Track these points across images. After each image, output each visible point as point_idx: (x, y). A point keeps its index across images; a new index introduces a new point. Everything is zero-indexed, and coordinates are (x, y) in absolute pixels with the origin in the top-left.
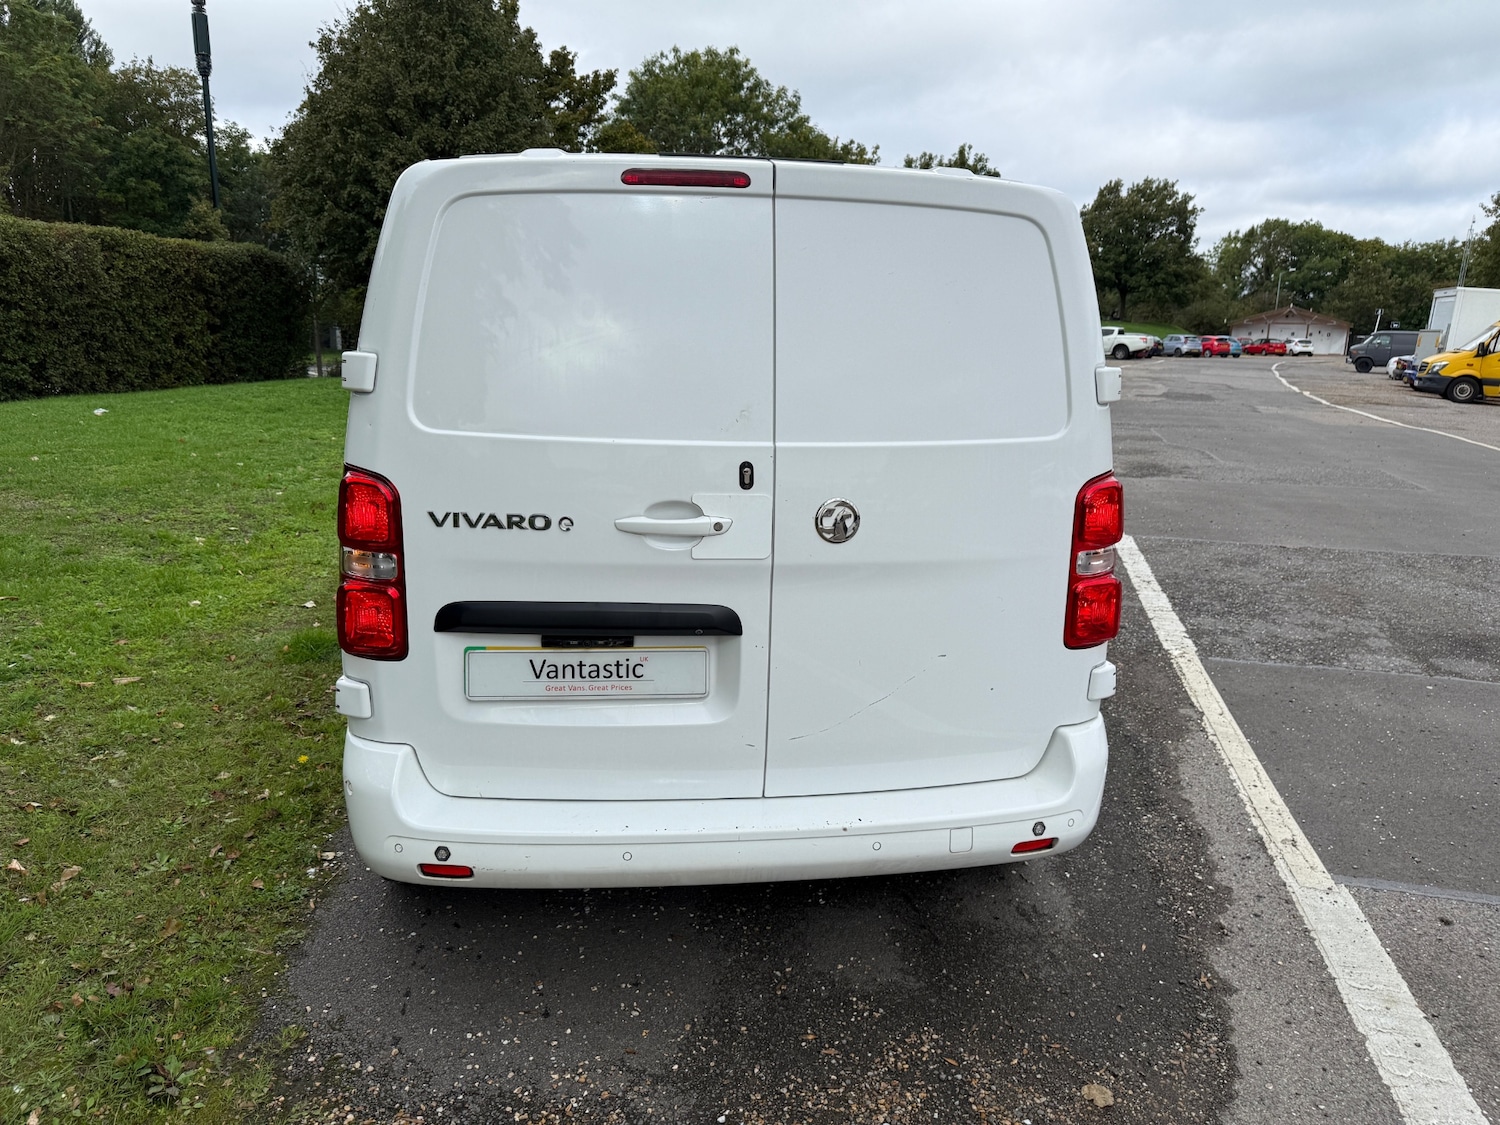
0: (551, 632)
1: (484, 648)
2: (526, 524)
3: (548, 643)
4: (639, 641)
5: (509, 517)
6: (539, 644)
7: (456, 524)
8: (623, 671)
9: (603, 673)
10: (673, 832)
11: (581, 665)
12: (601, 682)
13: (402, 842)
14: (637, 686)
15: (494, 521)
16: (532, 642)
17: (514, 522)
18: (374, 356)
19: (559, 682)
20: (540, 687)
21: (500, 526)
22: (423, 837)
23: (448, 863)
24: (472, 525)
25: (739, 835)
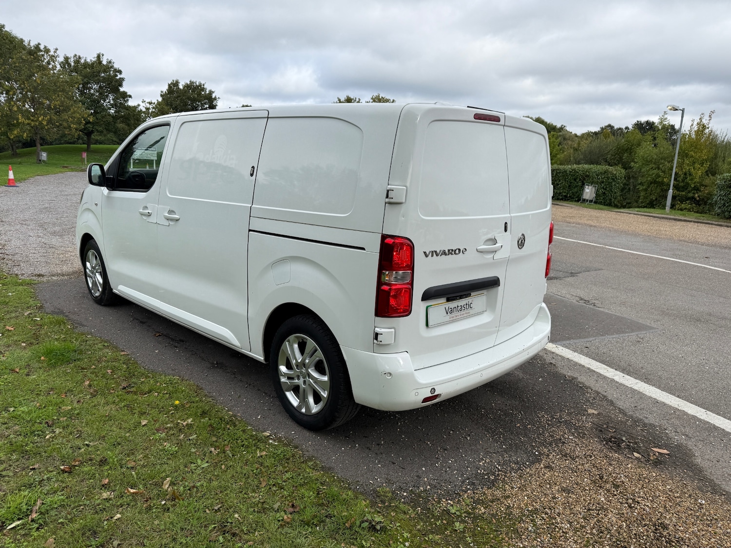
0: (449, 296)
1: (431, 306)
2: (453, 253)
3: (448, 300)
4: (473, 294)
5: (449, 250)
6: (446, 301)
7: (432, 256)
8: (468, 305)
9: (463, 308)
10: (491, 362)
11: (458, 307)
12: (462, 312)
13: (418, 391)
14: (472, 312)
15: (444, 253)
16: (443, 300)
17: (451, 252)
18: (405, 188)
19: (453, 315)
20: (447, 318)
21: (446, 255)
22: (425, 386)
23: (436, 394)
24: (437, 255)
25: (505, 359)
